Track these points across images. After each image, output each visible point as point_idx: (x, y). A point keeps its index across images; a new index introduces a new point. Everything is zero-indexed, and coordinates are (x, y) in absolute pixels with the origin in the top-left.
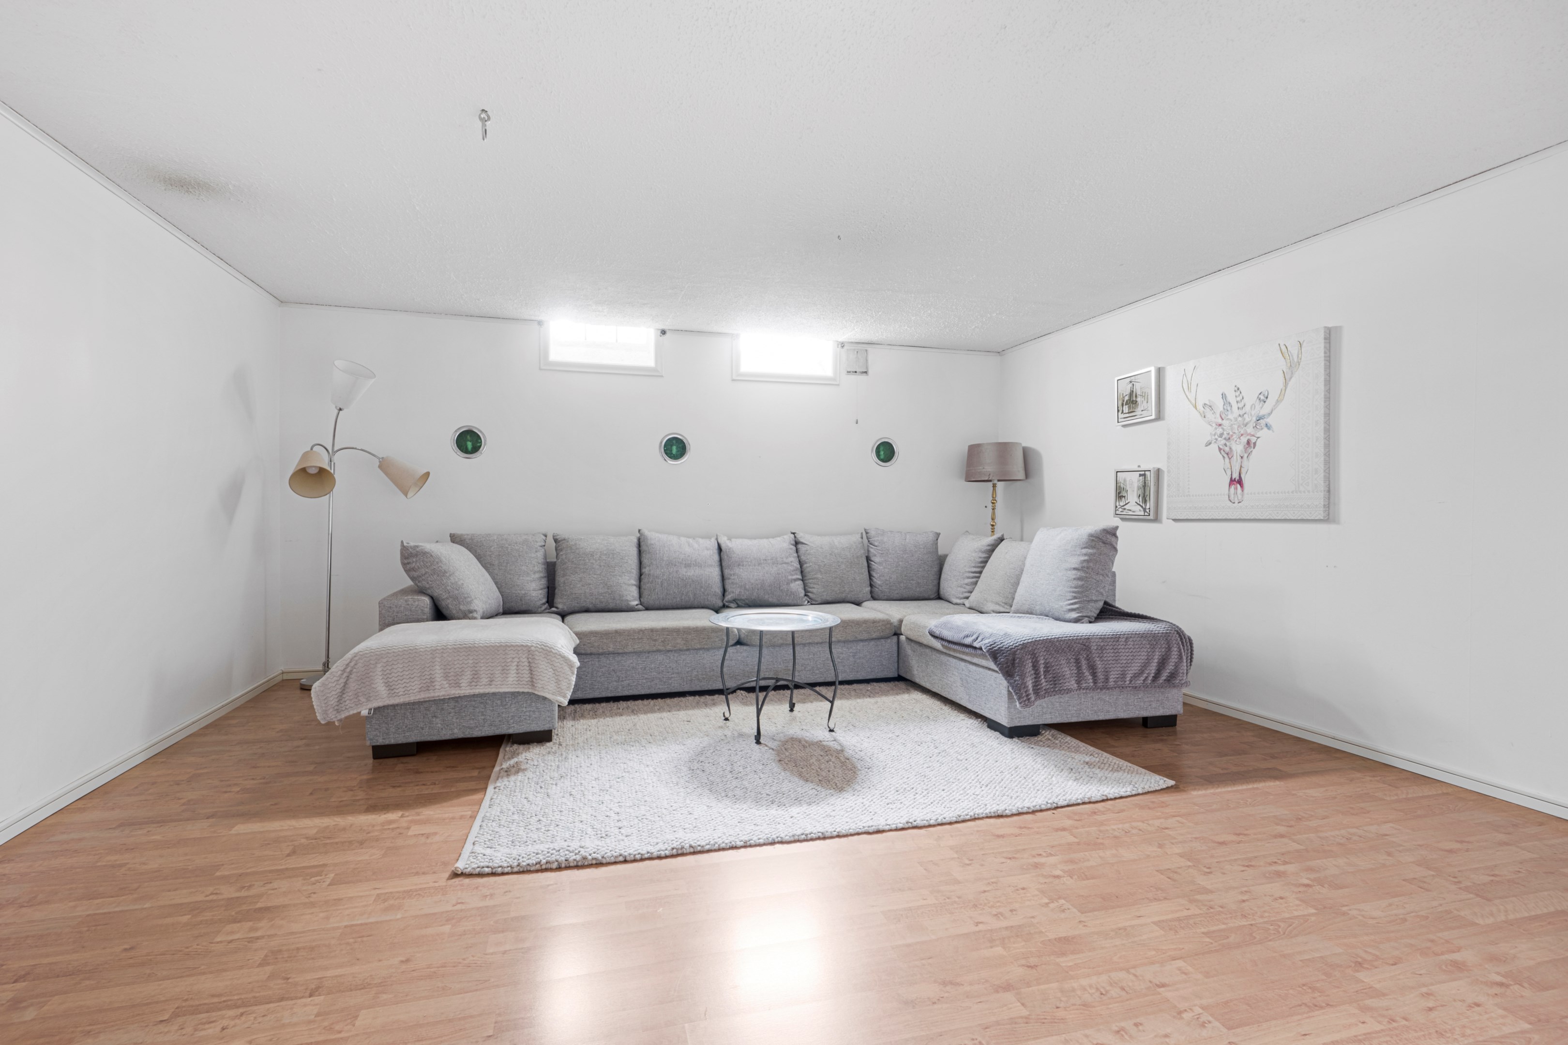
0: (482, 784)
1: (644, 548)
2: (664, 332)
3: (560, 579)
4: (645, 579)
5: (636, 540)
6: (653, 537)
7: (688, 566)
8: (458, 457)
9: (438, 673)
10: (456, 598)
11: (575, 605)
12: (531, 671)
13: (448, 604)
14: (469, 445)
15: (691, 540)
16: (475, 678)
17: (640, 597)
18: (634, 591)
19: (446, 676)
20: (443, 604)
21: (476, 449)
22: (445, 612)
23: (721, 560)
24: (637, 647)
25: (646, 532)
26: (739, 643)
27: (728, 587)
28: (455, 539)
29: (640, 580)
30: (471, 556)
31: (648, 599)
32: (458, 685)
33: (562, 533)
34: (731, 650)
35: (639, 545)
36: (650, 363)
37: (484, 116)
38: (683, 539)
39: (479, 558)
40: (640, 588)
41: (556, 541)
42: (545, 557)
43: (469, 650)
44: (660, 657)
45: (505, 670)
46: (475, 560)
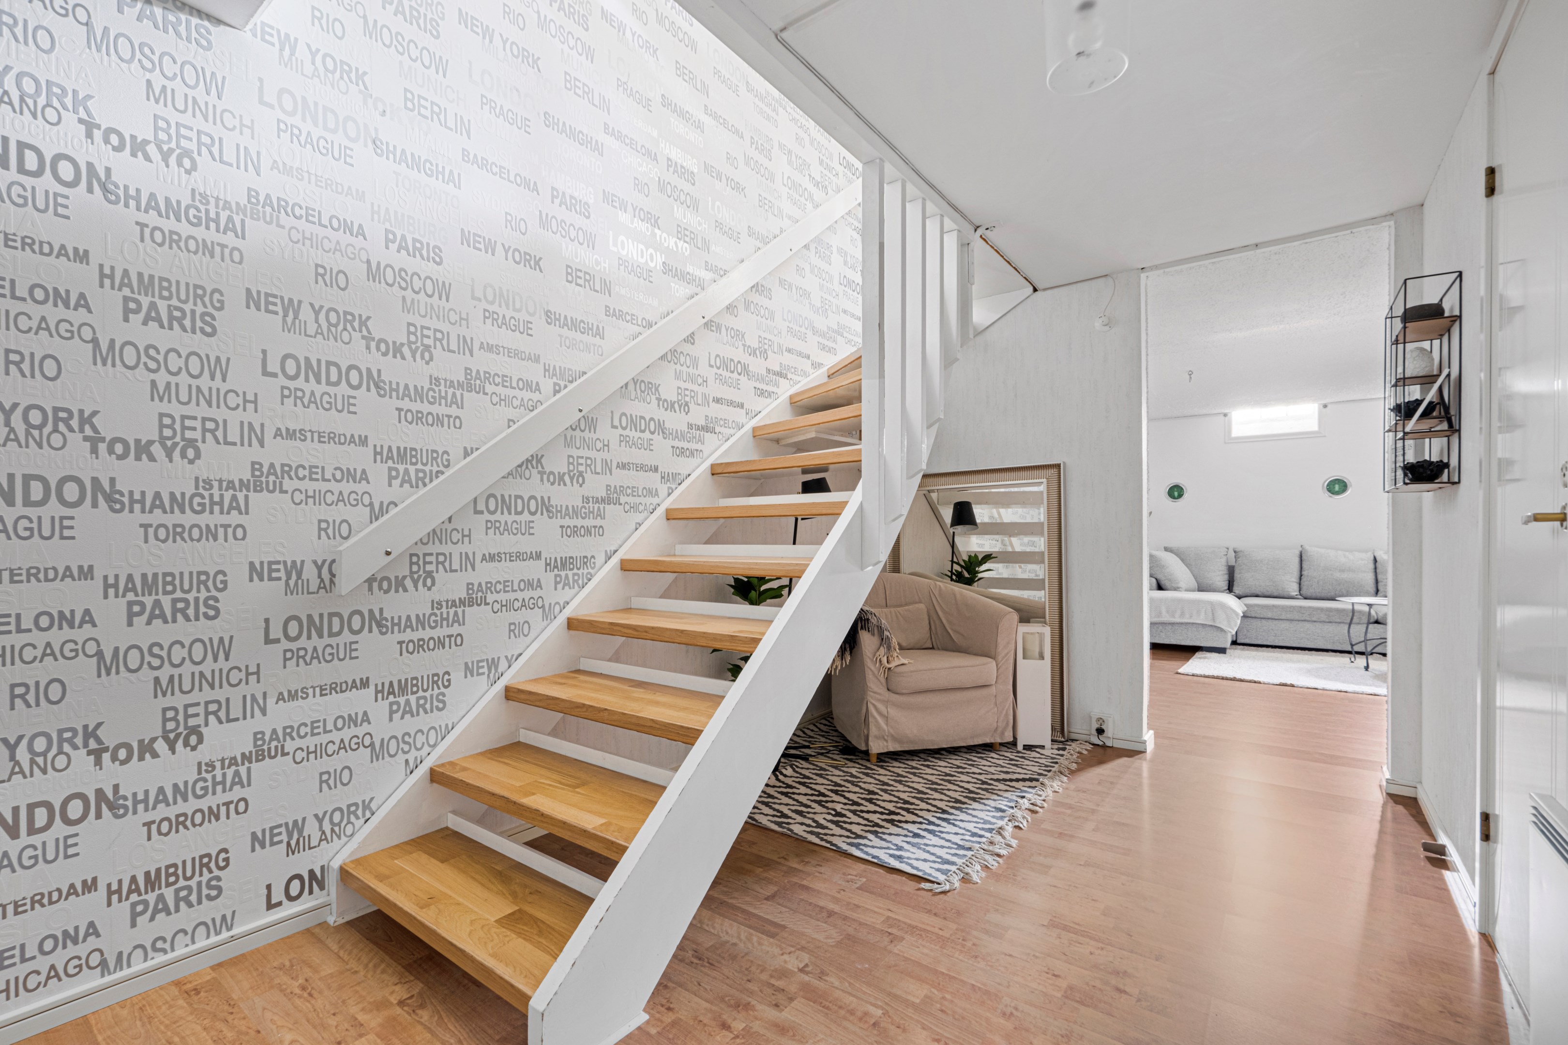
0: (1188, 659)
1: (1304, 557)
2: (1325, 406)
3: (1237, 575)
4: (1304, 579)
5: (1298, 553)
6: (1312, 550)
7: (1342, 571)
8: (1168, 501)
9: (1164, 610)
10: (1170, 580)
11: (1248, 592)
12: (1213, 614)
13: (1164, 583)
14: (1176, 494)
15: (1347, 554)
16: (1182, 614)
17: (1300, 590)
18: (1296, 587)
19: (1168, 612)
20: (1163, 583)
21: (1180, 496)
22: (1163, 587)
23: (1376, 568)
24: (1289, 616)
25: (1307, 547)
26: (1377, 622)
27: (1380, 588)
28: (1166, 549)
29: (1300, 579)
30: (1178, 559)
31: (1306, 591)
32: (1174, 617)
33: (1239, 546)
34: (1371, 626)
35: (1301, 556)
36: (1315, 428)
37: (1190, 374)
38: (1340, 553)
39: (1182, 560)
40: (1300, 584)
41: (1235, 552)
42: (1227, 562)
43: (1180, 601)
44: (1307, 625)
45: (1198, 612)
46: (1180, 562)
